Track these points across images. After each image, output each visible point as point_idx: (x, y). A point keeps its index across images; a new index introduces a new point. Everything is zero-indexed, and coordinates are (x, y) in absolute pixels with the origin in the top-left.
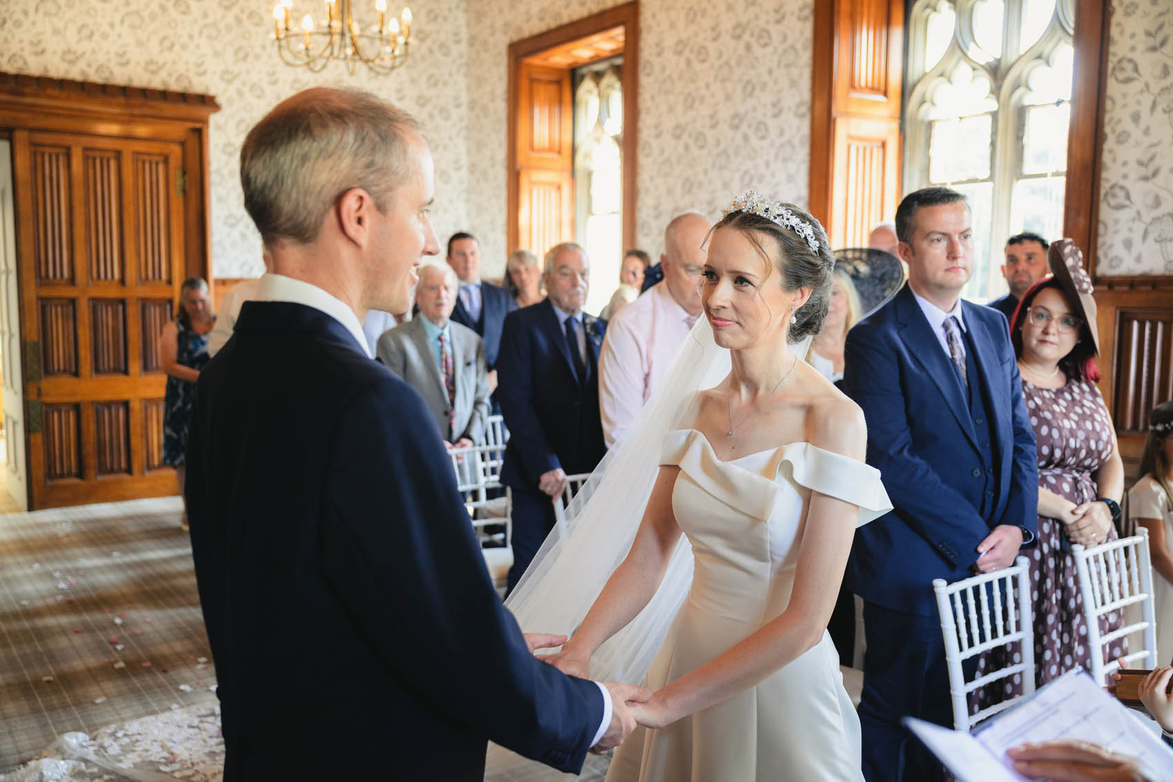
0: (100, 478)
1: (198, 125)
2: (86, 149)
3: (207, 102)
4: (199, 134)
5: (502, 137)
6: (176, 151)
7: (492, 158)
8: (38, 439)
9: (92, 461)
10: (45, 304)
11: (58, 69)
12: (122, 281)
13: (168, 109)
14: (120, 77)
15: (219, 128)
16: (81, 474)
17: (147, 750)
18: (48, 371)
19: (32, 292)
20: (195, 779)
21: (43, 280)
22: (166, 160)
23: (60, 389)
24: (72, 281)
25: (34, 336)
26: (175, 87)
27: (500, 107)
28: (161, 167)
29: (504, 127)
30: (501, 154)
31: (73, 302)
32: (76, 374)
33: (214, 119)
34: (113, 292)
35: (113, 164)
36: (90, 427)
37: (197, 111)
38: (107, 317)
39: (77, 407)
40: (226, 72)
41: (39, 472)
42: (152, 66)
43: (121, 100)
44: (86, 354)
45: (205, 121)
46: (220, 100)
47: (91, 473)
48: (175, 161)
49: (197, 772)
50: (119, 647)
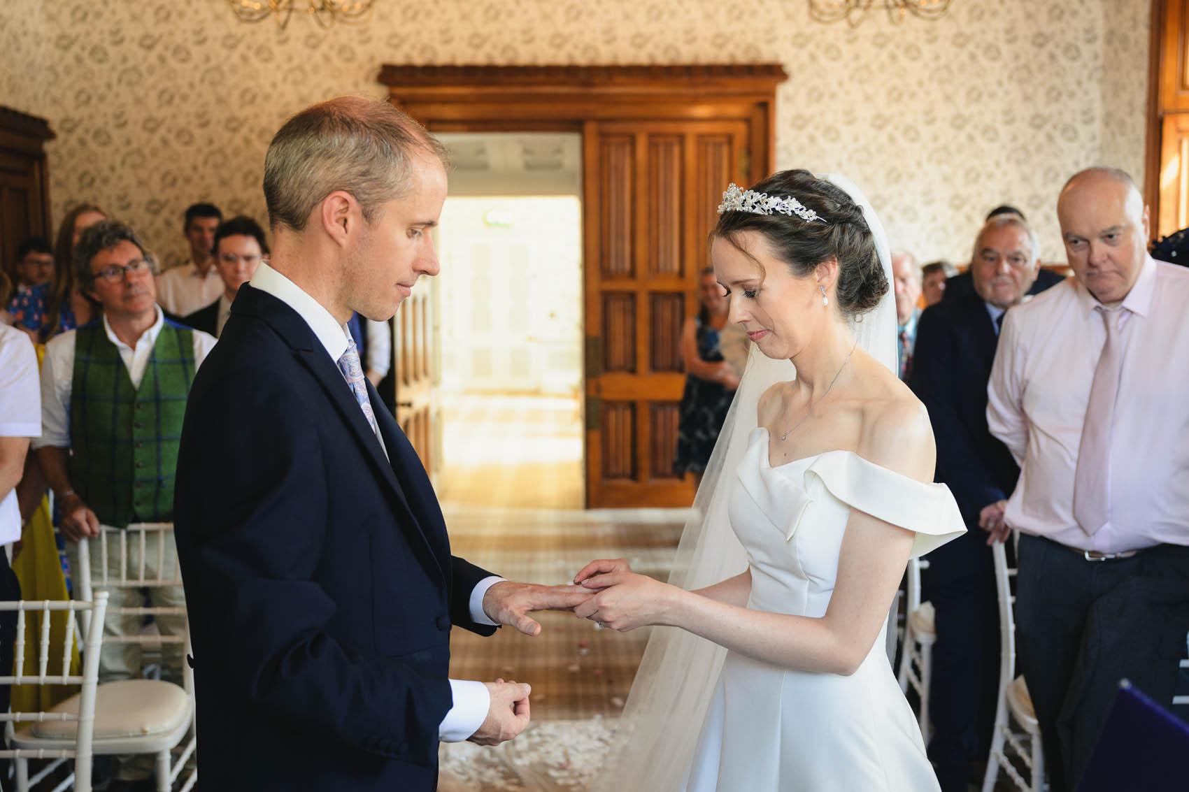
0: (654, 482)
1: (762, 99)
2: (652, 136)
3: (775, 72)
4: (765, 107)
5: (1143, 75)
6: (740, 129)
7: (1131, 104)
8: (596, 436)
9: (645, 463)
10: (607, 297)
11: (627, 54)
12: (681, 273)
13: (735, 86)
14: (686, 55)
15: (788, 99)
16: (634, 476)
17: (548, 752)
18: (608, 368)
19: (595, 285)
20: (574, 789)
21: (606, 274)
22: (730, 139)
23: (618, 386)
24: (632, 274)
25: (596, 331)
26: (742, 59)
27: (1142, 35)
28: (725, 150)
29: (1144, 63)
30: (1141, 98)
31: (632, 296)
32: (633, 371)
33: (783, 91)
34: (671, 285)
35: (676, 150)
36: (645, 427)
37: (762, 84)
38: (666, 312)
39: (633, 406)
40: (799, 35)
41: (596, 471)
42: (720, 40)
43: (685, 79)
44: (643, 350)
45: (772, 94)
46: (791, 67)
47: (645, 475)
48: (740, 141)
49: (579, 784)
50: (584, 651)
